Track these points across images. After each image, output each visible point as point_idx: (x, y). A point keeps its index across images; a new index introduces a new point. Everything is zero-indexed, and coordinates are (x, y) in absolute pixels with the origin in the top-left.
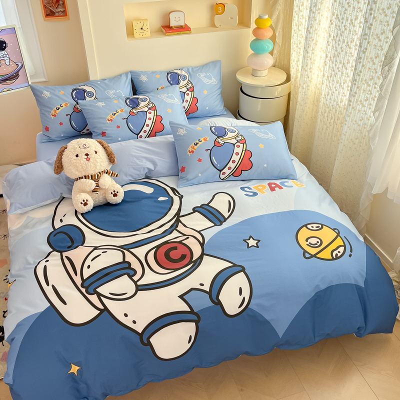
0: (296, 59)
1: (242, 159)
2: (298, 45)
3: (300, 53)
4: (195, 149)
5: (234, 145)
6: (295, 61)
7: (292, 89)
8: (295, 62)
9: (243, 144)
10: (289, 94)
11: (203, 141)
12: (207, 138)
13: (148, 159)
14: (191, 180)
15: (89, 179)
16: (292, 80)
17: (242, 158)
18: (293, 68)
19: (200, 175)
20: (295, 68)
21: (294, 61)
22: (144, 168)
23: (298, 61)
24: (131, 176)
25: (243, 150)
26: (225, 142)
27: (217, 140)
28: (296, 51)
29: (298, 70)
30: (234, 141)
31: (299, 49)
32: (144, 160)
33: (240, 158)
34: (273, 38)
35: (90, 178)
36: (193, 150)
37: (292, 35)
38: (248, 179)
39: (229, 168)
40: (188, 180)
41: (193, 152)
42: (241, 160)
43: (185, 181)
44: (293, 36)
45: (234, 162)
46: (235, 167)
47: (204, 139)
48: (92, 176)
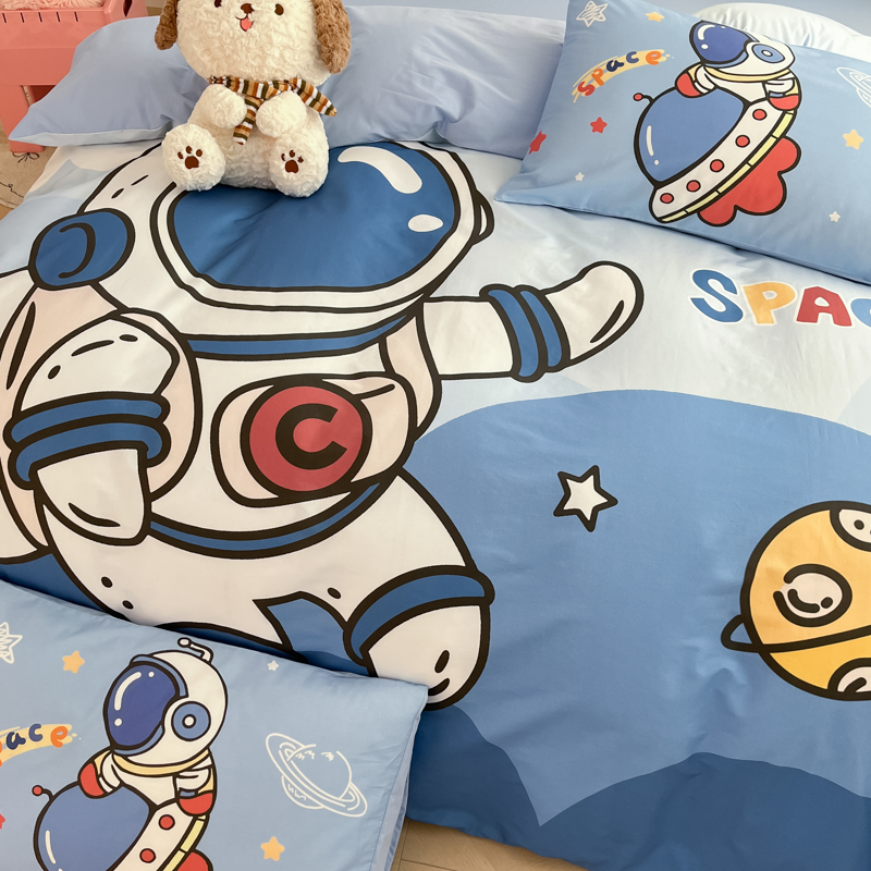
1: (753, 167)
4: (601, 83)
5: (747, 104)
9: (785, 112)
11: (643, 62)
12: (659, 55)
13: (452, 79)
14: (545, 185)
15: (236, 90)
17: (752, 162)
19: (580, 177)
22: (428, 108)
24: (384, 124)
25: (770, 134)
26: (716, 87)
27: (692, 72)
30: (753, 92)
32: (440, 80)
33: (746, 161)
35: (240, 90)
36: (595, 84)
38: (751, 245)
39: (694, 186)
40: (535, 183)
41: (590, 89)
42: (746, 167)
43: (526, 183)
45: (717, 166)
46: (715, 189)
47: (649, 58)
48: (247, 83)
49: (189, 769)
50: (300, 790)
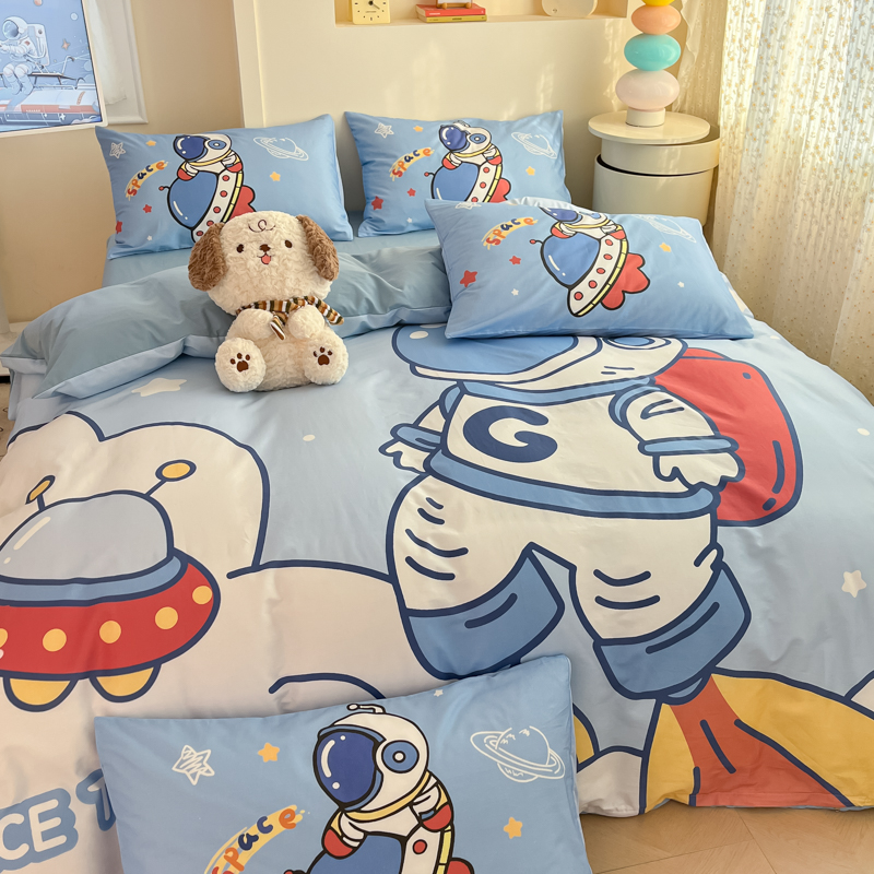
0: (736, 80)
2: (743, 42)
3: (746, 61)
6: (733, 84)
7: (722, 154)
8: (734, 88)
10: (716, 169)
16: (723, 133)
18: (727, 103)
20: (732, 102)
21: (730, 85)
23: (742, 81)
28: (736, 58)
29: (741, 105)
31: (745, 51)
34: (681, 34)
37: (728, 21)
44: (731, 21)
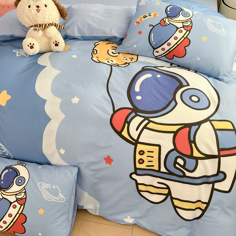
48: (40, 25)
49: (20, 193)
50: (47, 196)
